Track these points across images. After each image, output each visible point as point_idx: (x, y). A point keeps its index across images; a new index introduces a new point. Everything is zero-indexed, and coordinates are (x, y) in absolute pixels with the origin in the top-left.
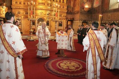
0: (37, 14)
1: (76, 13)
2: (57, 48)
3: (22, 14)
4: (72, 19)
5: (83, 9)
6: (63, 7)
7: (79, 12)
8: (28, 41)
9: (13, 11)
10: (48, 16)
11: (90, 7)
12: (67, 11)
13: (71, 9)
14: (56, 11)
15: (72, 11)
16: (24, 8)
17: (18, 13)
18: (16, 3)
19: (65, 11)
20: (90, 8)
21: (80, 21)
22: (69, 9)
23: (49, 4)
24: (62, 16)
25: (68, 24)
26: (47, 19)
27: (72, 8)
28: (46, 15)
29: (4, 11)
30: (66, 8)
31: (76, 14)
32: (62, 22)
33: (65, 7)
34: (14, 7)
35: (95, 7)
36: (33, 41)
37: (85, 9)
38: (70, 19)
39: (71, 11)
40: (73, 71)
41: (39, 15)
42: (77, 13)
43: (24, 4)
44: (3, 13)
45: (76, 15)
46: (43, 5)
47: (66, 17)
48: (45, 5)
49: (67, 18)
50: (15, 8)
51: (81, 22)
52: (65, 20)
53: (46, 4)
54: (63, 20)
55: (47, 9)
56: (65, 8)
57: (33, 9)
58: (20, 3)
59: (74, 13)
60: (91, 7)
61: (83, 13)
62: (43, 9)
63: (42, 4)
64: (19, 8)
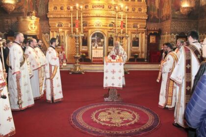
0: (91, 26)
1: (165, 19)
2: (104, 86)
3: (65, 28)
4: (157, 32)
5: (178, 10)
6: (140, 10)
7: (169, 17)
8: (70, 73)
9: (50, 22)
10: (112, 28)
11: (192, 6)
12: (148, 17)
13: (156, 12)
14: (120, 18)
15: (158, 16)
16: (68, 16)
17: (59, 26)
18: (55, 8)
19: (144, 18)
20: (192, 8)
21: (173, 34)
22: (152, 12)
23: (112, 6)
24: (138, 26)
25: (151, 41)
26: (110, 34)
27: (158, 10)
28: (107, 26)
29: (33, 24)
30: (144, 10)
31: (164, 21)
32: (138, 39)
33: (142, 9)
34: (52, 16)
35: (203, 5)
36: (80, 73)
37: (181, 11)
38: (153, 32)
39: (156, 15)
40: (115, 125)
41: (95, 27)
42: (167, 19)
43: (68, 9)
44: (32, 28)
45: (164, 23)
46: (101, 8)
47: (145, 28)
48: (103, 8)
49: (148, 30)
50: (54, 18)
51: (175, 36)
52: (144, 35)
53: (106, 7)
54: (140, 35)
55: (108, 16)
56: (142, 11)
57: (78, 17)
58: (61, 9)
59: (161, 19)
60: (195, 6)
61: (177, 18)
62: (101, 15)
63: (99, 6)
64: (59, 16)
